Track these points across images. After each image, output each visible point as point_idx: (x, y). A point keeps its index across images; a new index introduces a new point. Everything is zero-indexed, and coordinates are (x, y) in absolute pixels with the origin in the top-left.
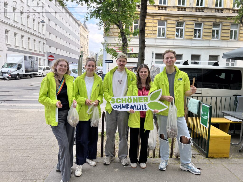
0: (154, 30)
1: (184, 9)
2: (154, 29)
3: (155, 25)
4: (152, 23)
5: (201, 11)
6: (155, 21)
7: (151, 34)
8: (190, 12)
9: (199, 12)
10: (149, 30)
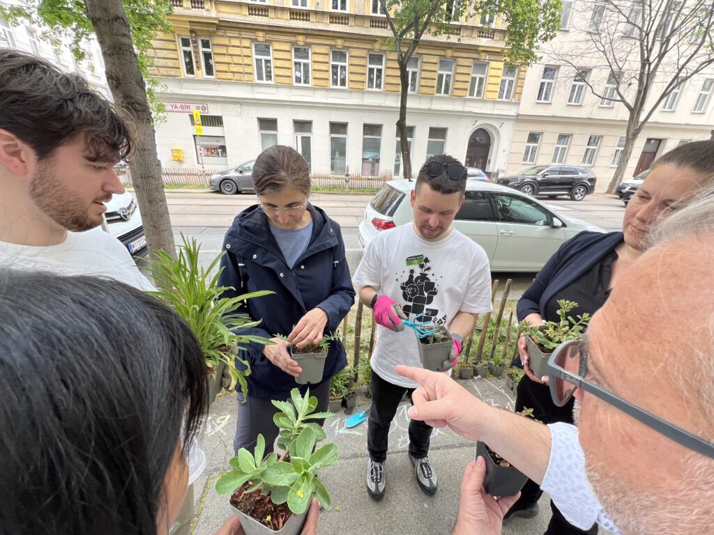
0: (245, 65)
1: (306, 15)
2: (247, 61)
3: (246, 52)
4: (239, 47)
5: (342, 23)
6: (246, 43)
7: (241, 73)
8: (317, 24)
9: (337, 25)
10: (235, 64)
